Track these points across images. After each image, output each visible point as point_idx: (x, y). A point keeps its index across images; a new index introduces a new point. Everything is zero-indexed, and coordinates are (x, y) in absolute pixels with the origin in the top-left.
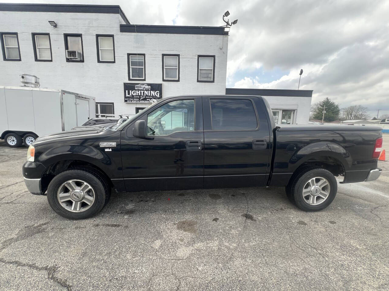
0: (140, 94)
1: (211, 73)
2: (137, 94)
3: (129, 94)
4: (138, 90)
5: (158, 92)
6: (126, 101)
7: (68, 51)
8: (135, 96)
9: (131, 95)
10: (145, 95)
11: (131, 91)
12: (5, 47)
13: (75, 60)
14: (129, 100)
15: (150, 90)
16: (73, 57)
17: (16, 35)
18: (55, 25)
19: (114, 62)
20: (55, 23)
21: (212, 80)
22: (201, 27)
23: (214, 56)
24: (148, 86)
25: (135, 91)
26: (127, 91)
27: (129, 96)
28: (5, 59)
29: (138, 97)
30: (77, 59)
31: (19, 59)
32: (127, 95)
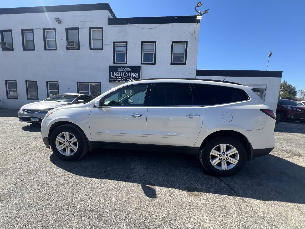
0: (122, 75)
1: (183, 57)
2: (120, 76)
3: (113, 75)
4: (121, 72)
5: (137, 73)
6: (110, 81)
7: (68, 41)
8: (118, 77)
9: (115, 76)
10: (126, 76)
11: (114, 73)
12: (25, 40)
13: (73, 48)
14: (113, 80)
15: (130, 71)
16: (71, 46)
17: (32, 31)
18: (59, 21)
19: (102, 49)
20: (59, 20)
21: (184, 63)
22: (176, 17)
23: (186, 42)
24: (128, 69)
25: (118, 73)
26: (111, 73)
27: (113, 76)
28: (24, 49)
29: (121, 78)
30: (74, 47)
31: (33, 49)
32: (112, 76)
